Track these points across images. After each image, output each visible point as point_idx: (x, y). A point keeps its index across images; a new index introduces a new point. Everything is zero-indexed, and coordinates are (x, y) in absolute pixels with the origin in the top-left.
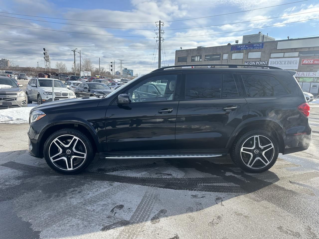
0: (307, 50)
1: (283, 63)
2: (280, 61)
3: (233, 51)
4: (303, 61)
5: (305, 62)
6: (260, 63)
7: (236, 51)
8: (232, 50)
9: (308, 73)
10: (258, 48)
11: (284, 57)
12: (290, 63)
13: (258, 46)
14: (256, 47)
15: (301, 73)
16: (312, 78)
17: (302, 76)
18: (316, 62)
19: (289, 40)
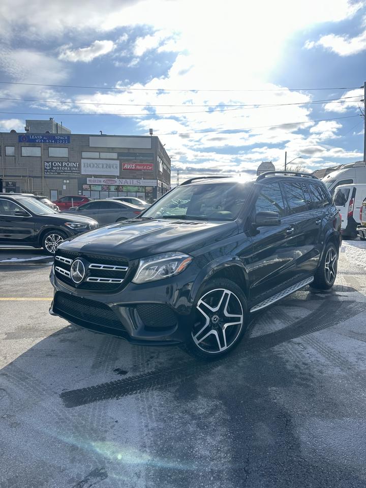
0: (126, 151)
1: (101, 166)
2: (96, 164)
3: (23, 144)
4: (124, 165)
5: (126, 166)
6: (68, 164)
7: (27, 144)
8: (20, 141)
9: (132, 181)
10: (62, 143)
11: (100, 159)
12: (109, 166)
13: (62, 140)
14: (59, 140)
15: (124, 180)
16: (137, 187)
17: (126, 184)
18: (138, 167)
19: (102, 135)
